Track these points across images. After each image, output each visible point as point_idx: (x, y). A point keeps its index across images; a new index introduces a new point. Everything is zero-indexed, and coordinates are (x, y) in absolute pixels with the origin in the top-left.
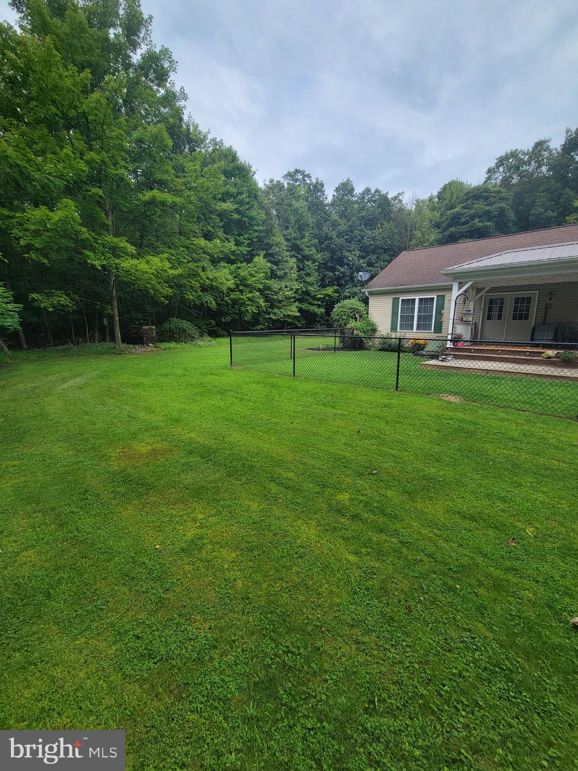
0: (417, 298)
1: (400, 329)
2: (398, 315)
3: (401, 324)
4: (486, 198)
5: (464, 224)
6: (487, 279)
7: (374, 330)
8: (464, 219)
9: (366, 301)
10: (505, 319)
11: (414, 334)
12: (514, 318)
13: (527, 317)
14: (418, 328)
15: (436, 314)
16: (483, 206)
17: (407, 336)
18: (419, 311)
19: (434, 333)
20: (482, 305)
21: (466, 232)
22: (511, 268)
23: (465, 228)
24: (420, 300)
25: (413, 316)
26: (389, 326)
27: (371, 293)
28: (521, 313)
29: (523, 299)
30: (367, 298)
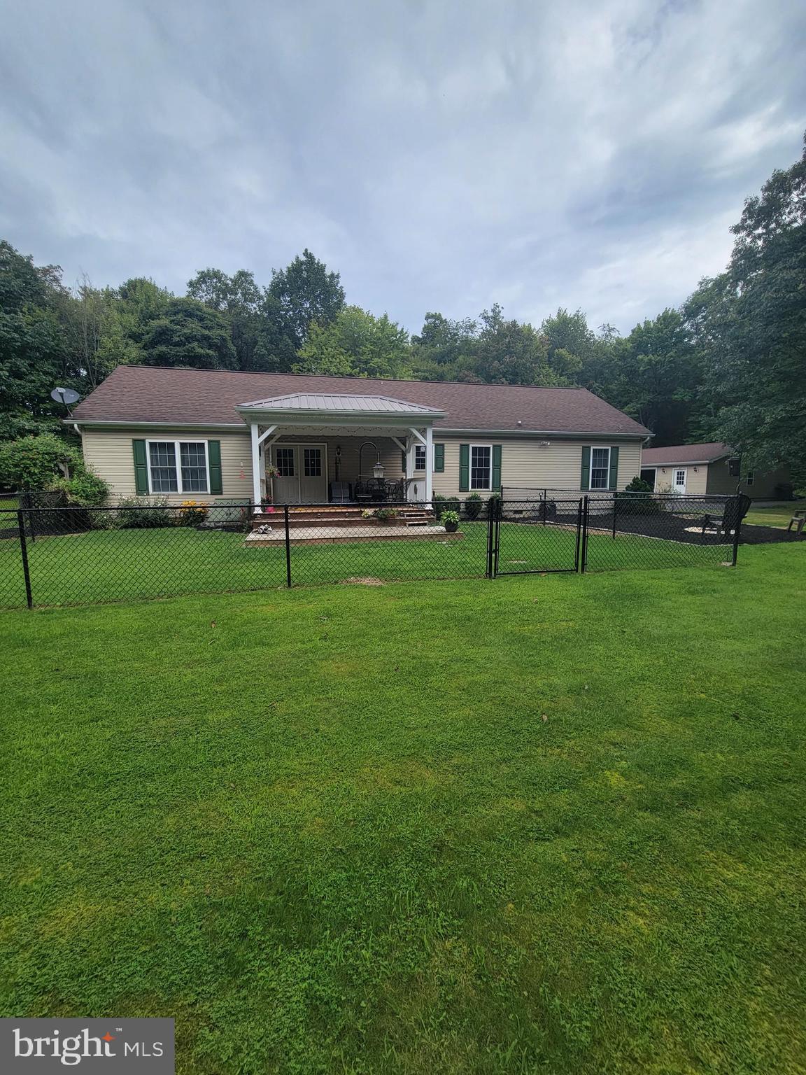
0: (177, 442)
1: (154, 490)
2: (146, 468)
3: (154, 483)
4: (201, 319)
5: (177, 344)
6: (292, 424)
7: (104, 494)
8: (178, 339)
9: (76, 441)
10: (297, 474)
11: (180, 498)
12: (307, 474)
13: (319, 474)
14: (185, 489)
15: (210, 468)
16: (200, 329)
17: (172, 502)
18: (183, 463)
19: (211, 494)
20: (271, 456)
21: (183, 357)
22: (320, 415)
23: (181, 351)
24: (182, 444)
25: (174, 471)
26: (132, 485)
27: (82, 427)
28: (312, 467)
29: (312, 451)
30: (79, 437)
